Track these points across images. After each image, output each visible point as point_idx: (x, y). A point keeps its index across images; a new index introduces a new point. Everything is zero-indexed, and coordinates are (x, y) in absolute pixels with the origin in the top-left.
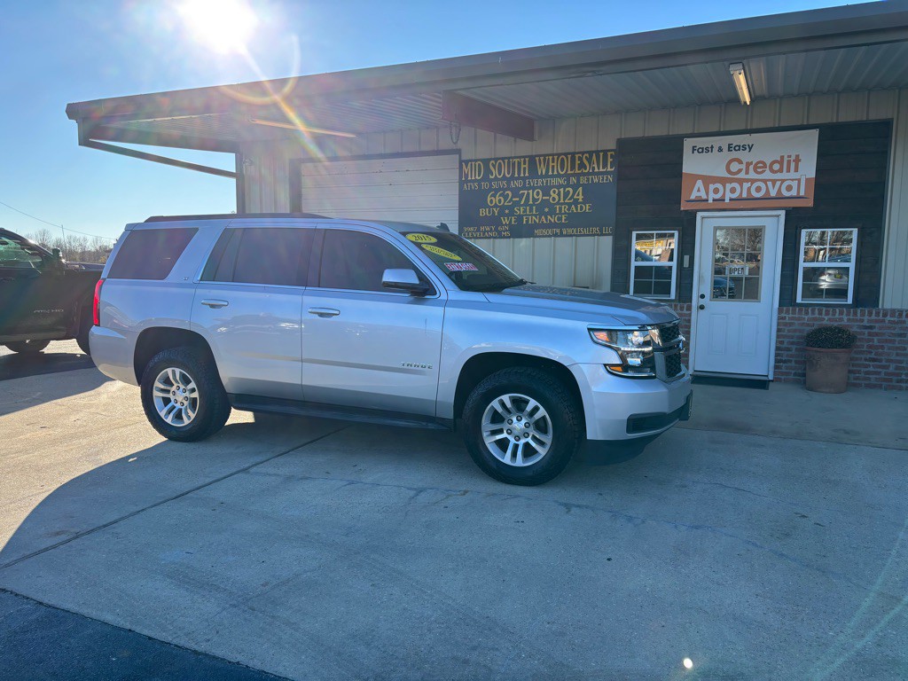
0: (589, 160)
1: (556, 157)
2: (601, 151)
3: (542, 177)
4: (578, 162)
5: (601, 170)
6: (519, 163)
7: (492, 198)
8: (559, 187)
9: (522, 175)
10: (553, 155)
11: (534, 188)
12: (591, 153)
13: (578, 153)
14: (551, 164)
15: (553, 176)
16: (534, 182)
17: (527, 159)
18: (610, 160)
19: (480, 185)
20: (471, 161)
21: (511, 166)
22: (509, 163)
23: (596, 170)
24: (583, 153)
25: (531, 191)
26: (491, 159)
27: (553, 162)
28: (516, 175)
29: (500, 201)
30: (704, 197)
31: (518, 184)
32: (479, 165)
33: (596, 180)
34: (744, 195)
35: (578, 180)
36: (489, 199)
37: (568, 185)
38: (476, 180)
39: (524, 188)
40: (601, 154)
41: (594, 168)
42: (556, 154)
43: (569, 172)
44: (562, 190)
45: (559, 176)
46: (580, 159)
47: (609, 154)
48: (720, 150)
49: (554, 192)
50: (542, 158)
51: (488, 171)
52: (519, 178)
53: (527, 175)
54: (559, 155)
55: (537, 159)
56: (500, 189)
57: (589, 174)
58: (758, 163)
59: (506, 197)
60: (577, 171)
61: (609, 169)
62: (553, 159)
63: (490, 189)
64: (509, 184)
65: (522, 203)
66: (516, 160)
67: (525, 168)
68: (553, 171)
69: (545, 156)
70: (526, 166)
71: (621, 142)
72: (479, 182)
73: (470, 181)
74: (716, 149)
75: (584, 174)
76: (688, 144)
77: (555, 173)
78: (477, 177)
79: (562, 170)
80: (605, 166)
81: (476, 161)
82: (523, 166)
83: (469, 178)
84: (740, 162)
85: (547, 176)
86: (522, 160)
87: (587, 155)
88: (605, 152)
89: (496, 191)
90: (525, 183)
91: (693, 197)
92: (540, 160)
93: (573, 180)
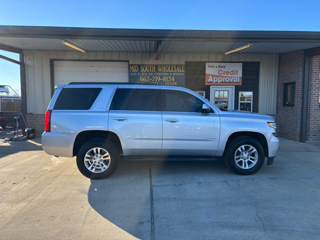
0: (176, 68)
1: (165, 66)
2: (180, 65)
3: (160, 72)
4: (172, 68)
5: (180, 71)
6: (152, 67)
7: (142, 79)
8: (166, 76)
9: (153, 71)
10: (164, 65)
11: (157, 76)
12: (177, 65)
13: (172, 65)
14: (163, 68)
15: (164, 72)
16: (157, 74)
17: (155, 66)
18: (183, 68)
19: (137, 74)
20: (133, 65)
21: (149, 68)
22: (148, 67)
23: (179, 71)
24: (174, 65)
25: (156, 77)
26: (141, 65)
27: (164, 67)
29: (145, 80)
30: (212, 81)
31: (151, 74)
32: (137, 67)
33: (178, 75)
34: (224, 81)
35: (173, 74)
36: (141, 79)
37: (169, 76)
38: (135, 72)
39: (154, 76)
40: (180, 66)
41: (178, 70)
42: (165, 65)
43: (169, 71)
44: (167, 77)
45: (166, 72)
46: (173, 67)
47: (183, 66)
48: (216, 67)
49: (164, 78)
50: (160, 66)
51: (140, 69)
52: (152, 72)
53: (155, 71)
54: (166, 65)
55: (158, 66)
56: (145, 76)
57: (176, 72)
58: (227, 71)
59: (147, 79)
60: (172, 71)
61: (183, 71)
62: (164, 66)
63: (141, 76)
64: (148, 74)
65: (153, 81)
66: (151, 66)
67: (154, 69)
68: (164, 71)
69: (161, 65)
70: (154, 68)
71: (186, 62)
72: (137, 73)
73: (133, 72)
74: (215, 67)
75: (174, 72)
76: (207, 64)
77: (165, 71)
78: (136, 71)
79: (167, 71)
80: (181, 70)
81: (135, 65)
82: (153, 68)
83: (133, 71)
84: (222, 71)
85: (162, 72)
86: (153, 66)
87: (175, 66)
88: (181, 65)
89: (143, 76)
90: (154, 74)
91: (209, 81)
92: (159, 66)
93: (171, 74)
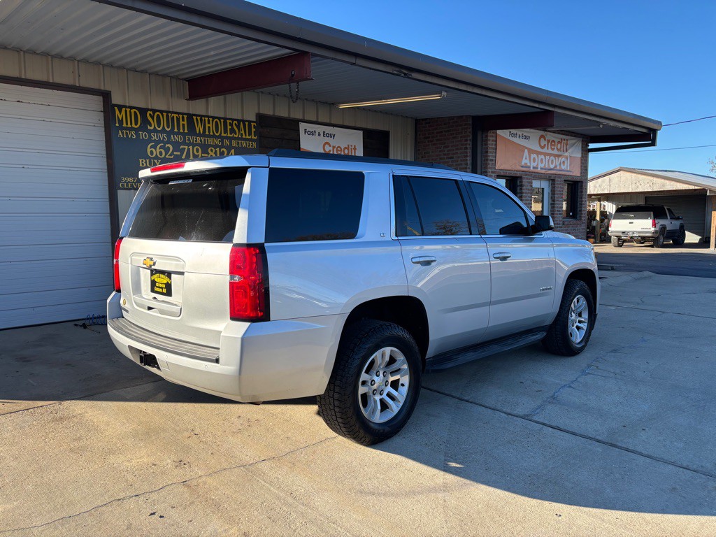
0: (238, 126)
1: (211, 119)
2: (247, 121)
3: (199, 135)
4: (229, 127)
5: (247, 137)
6: (178, 119)
7: (153, 150)
8: (215, 146)
9: (181, 131)
10: (208, 117)
11: (194, 145)
12: (239, 121)
13: (229, 119)
14: (207, 125)
15: (209, 136)
16: (193, 139)
17: (185, 116)
18: (253, 130)
19: (138, 135)
20: (126, 107)
21: (170, 121)
22: (167, 116)
23: (244, 136)
24: (233, 120)
25: (191, 147)
26: (148, 110)
27: (209, 123)
28: (176, 130)
29: (161, 153)
31: (178, 138)
32: (135, 113)
33: (244, 145)
35: (231, 143)
36: (149, 150)
37: (222, 146)
38: (132, 129)
39: (184, 143)
40: (247, 123)
41: (242, 134)
42: (211, 117)
43: (223, 134)
44: (218, 149)
45: (214, 136)
46: (231, 125)
47: (253, 124)
48: (319, 135)
49: (212, 150)
50: (199, 118)
51: (145, 122)
52: (178, 133)
53: (186, 131)
54: (214, 118)
55: (194, 117)
56: (159, 141)
57: (237, 139)
58: (339, 147)
59: (167, 150)
60: (229, 135)
61: (253, 137)
62: (209, 121)
63: (150, 140)
64: (169, 137)
65: (183, 157)
66: (175, 115)
67: (183, 125)
68: (209, 132)
69: (201, 116)
70: (185, 122)
71: (261, 118)
72: (137, 130)
73: (127, 128)
74: (317, 134)
75: (233, 138)
76: (302, 126)
77: (211, 134)
78: (134, 125)
79: (217, 132)
80: (250, 134)
81: (131, 108)
82: (181, 122)
83: (125, 125)
84: (330, 146)
85: (204, 135)
86: (181, 116)
87: (236, 122)
88: (250, 122)
89: (157, 143)
90: (185, 138)
92: (197, 119)
93: (227, 142)
